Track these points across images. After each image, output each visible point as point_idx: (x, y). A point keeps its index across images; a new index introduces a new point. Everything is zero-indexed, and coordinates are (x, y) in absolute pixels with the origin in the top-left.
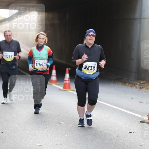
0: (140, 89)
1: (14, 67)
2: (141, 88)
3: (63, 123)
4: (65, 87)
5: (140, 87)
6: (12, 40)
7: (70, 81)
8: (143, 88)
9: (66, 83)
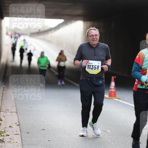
4: (110, 95)
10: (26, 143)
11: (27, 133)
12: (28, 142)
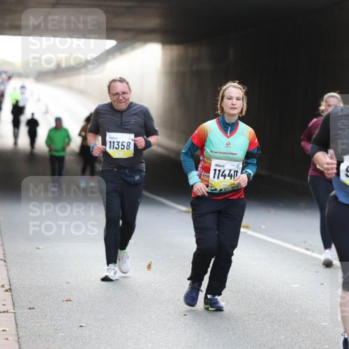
1: (137, 177)
10: (28, 333)
11: (30, 308)
12: (31, 331)
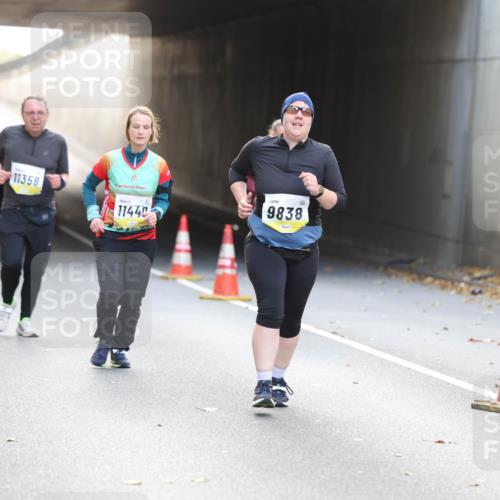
0: (472, 296)
1: (45, 217)
2: (474, 293)
3: (213, 409)
4: (218, 289)
5: (472, 289)
6: (45, 133)
7: (238, 269)
8: (480, 292)
9: (225, 275)
